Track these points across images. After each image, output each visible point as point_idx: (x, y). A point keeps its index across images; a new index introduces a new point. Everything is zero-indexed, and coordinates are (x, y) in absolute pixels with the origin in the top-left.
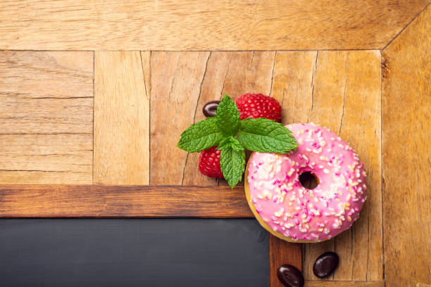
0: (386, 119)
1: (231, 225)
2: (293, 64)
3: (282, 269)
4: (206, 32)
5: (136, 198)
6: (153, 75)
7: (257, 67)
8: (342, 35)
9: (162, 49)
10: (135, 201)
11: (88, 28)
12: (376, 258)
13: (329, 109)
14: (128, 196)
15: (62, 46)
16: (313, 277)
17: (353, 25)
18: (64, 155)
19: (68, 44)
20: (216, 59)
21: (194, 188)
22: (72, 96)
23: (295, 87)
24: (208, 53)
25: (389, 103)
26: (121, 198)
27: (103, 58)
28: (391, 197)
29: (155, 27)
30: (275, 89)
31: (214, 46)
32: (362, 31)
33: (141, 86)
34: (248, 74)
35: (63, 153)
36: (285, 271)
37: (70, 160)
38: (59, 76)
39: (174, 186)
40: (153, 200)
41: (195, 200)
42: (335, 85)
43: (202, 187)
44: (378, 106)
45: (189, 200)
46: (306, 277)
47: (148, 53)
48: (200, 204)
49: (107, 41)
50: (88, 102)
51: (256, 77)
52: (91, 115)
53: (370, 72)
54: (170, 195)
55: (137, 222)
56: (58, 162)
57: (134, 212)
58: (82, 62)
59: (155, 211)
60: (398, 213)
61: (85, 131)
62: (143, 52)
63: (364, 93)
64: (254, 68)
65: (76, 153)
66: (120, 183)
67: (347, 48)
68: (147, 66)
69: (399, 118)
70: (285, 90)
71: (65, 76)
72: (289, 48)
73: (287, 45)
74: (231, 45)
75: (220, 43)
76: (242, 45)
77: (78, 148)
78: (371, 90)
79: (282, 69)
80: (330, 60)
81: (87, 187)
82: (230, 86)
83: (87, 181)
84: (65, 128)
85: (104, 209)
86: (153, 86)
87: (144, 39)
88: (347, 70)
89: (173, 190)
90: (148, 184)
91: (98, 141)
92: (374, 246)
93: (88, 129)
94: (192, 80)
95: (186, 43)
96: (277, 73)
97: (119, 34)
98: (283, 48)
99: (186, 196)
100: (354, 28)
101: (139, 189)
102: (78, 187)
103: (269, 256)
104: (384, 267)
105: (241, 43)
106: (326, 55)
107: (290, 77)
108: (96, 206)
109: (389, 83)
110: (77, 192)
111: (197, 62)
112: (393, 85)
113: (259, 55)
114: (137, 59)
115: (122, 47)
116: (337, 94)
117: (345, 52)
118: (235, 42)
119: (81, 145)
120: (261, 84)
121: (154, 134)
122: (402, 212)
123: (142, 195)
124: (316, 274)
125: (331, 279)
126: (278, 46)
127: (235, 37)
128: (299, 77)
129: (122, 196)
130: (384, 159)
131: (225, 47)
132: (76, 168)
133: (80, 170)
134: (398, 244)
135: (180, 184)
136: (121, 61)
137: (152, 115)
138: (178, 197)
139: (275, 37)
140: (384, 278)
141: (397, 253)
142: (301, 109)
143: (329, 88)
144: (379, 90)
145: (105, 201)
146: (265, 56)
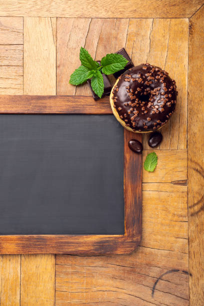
0: (191, 58)
1: (103, 119)
2: (139, 26)
3: (131, 142)
4: (89, 7)
5: (49, 103)
6: (58, 32)
7: (118, 28)
8: (167, 10)
9: (63, 16)
10: (48, 104)
11: (20, 3)
12: (183, 136)
13: (160, 53)
14: (44, 101)
15: (5, 14)
16: (148, 147)
17: (174, 4)
18: (6, 78)
19: (8, 12)
20: (95, 23)
21: (82, 97)
22: (10, 43)
23: (140, 40)
24: (90, 19)
25: (193, 49)
26: (40, 103)
27: (29, 21)
28: (192, 102)
29: (60, 3)
30: (129, 41)
31: (94, 15)
32: (178, 7)
33: (51, 39)
34: (113, 32)
35: (6, 77)
36: (132, 143)
37: (10, 81)
38: (3, 31)
39: (70, 96)
40: (58, 104)
41: (82, 104)
42: (163, 39)
43: (86, 96)
44: (186, 51)
45: (79, 104)
46: (144, 148)
47: (55, 19)
48: (85, 106)
49: (31, 11)
50: (20, 47)
51: (118, 34)
52: (22, 55)
53: (182, 31)
54: (68, 101)
55: (49, 117)
56: (3, 82)
57: (47, 111)
58: (16, 24)
59: (59, 110)
60: (196, 111)
61: (18, 65)
62: (52, 18)
63: (179, 43)
64: (116, 29)
65: (13, 77)
66: (39, 95)
67: (170, 17)
68: (54, 26)
69: (198, 58)
70: (134, 41)
71: (6, 31)
72: (137, 17)
73: (136, 15)
74: (103, 14)
75: (97, 14)
76: (110, 15)
77: (14, 74)
78: (183, 42)
79: (133, 29)
80: (161, 24)
81: (20, 96)
82: (103, 38)
83: (20, 93)
84: (6, 63)
85: (30, 109)
86: (59, 38)
87: (53, 10)
88: (170, 30)
89: (70, 98)
90: (55, 95)
91: (26, 71)
92: (182, 130)
93: (20, 63)
94: (81, 35)
95: (77, 13)
96: (130, 31)
97: (38, 7)
98: (133, 16)
99: (77, 102)
100: (175, 5)
101: (50, 97)
102: (15, 96)
103: (124, 135)
104: (187, 141)
105: (110, 13)
106: (158, 21)
107: (137, 34)
108: (25, 107)
109: (193, 38)
110: (14, 99)
111: (83, 24)
112: (196, 38)
113: (120, 21)
114: (48, 22)
115: (40, 15)
116: (164, 44)
117: (169, 20)
118: (105, 13)
119: (16, 73)
120: (121, 38)
121: (59, 67)
122: (198, 111)
123: (52, 101)
124: (150, 145)
125: (158, 148)
126: (131, 15)
127: (106, 10)
128: (143, 34)
129: (40, 101)
130: (189, 82)
131: (100, 16)
132: (13, 86)
133: (16, 87)
134: (195, 129)
135: (74, 95)
136: (40, 23)
137: (58, 55)
138: (73, 102)
139: (129, 10)
140: (187, 147)
141: (195, 134)
142: (143, 53)
143: (159, 40)
144: (187, 41)
145: (30, 104)
146: (123, 21)
